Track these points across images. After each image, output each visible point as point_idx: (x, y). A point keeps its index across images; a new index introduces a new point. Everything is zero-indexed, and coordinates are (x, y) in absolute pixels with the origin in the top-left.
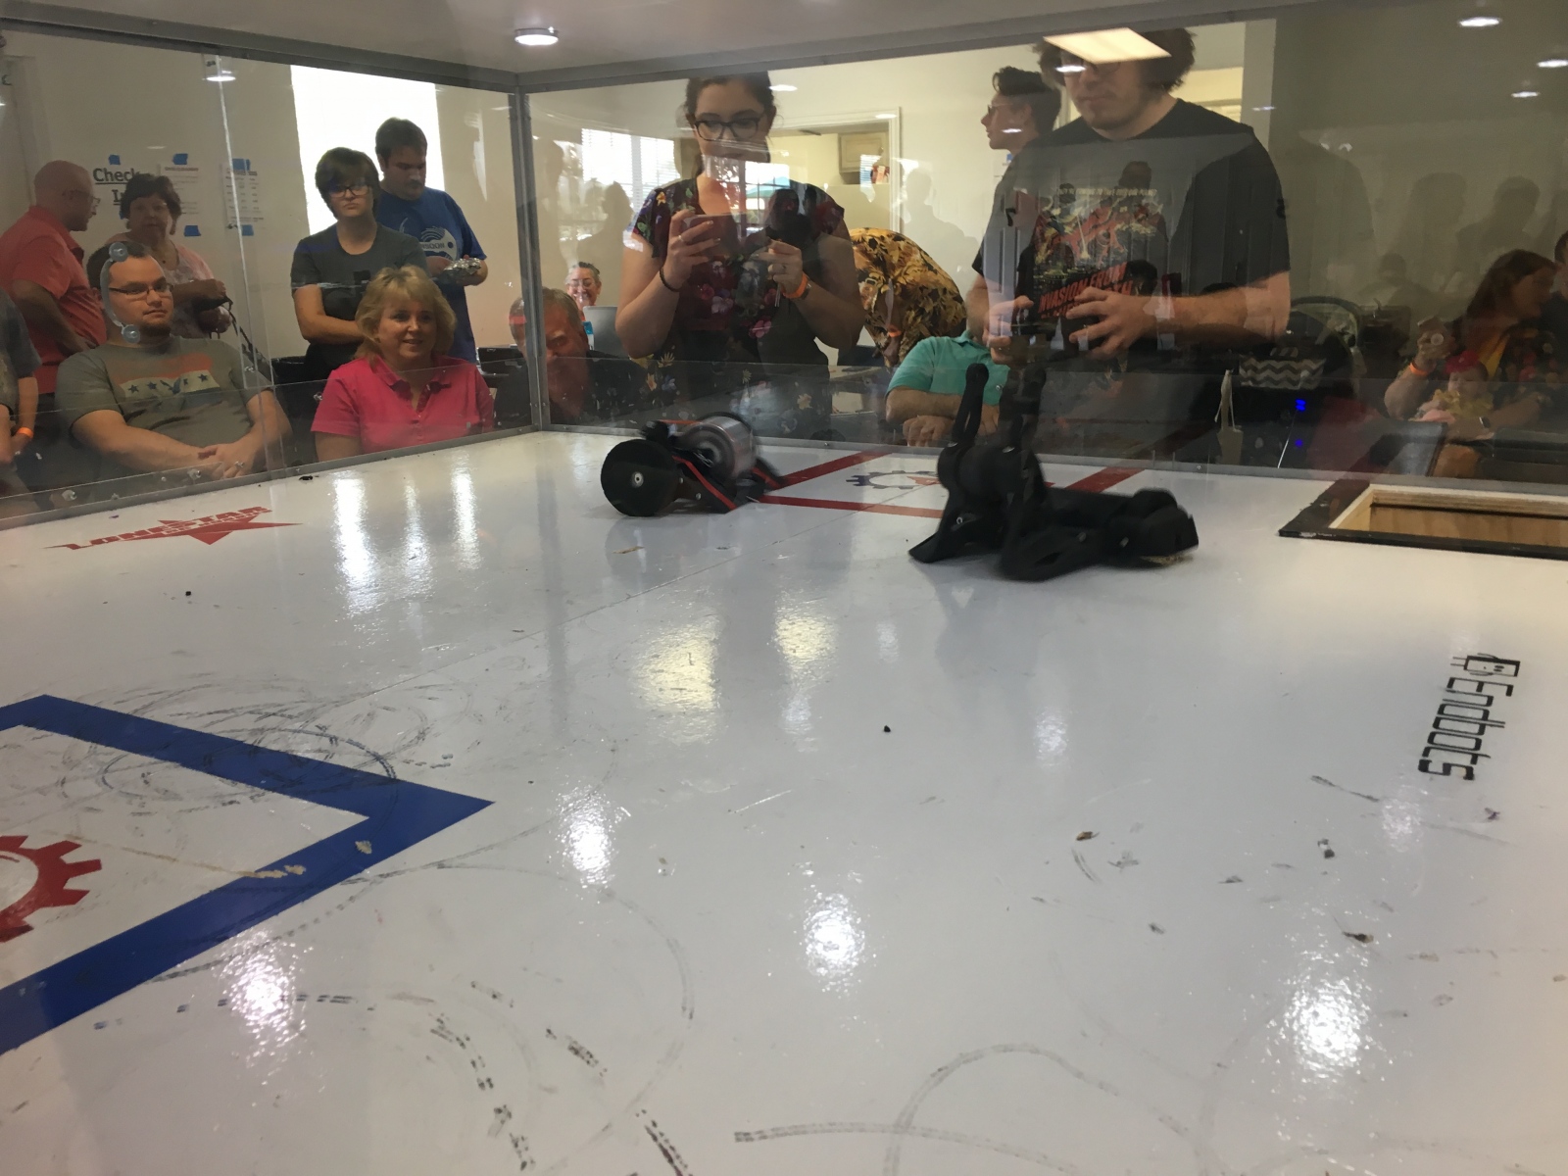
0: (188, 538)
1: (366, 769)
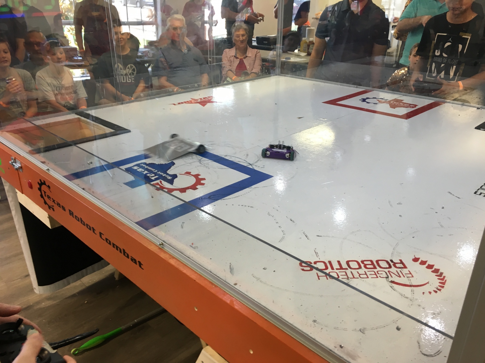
0: (198, 104)
1: (248, 167)
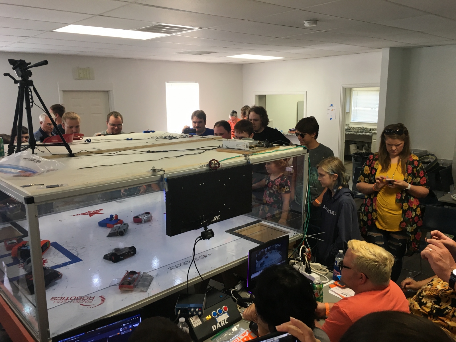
1: (76, 255)
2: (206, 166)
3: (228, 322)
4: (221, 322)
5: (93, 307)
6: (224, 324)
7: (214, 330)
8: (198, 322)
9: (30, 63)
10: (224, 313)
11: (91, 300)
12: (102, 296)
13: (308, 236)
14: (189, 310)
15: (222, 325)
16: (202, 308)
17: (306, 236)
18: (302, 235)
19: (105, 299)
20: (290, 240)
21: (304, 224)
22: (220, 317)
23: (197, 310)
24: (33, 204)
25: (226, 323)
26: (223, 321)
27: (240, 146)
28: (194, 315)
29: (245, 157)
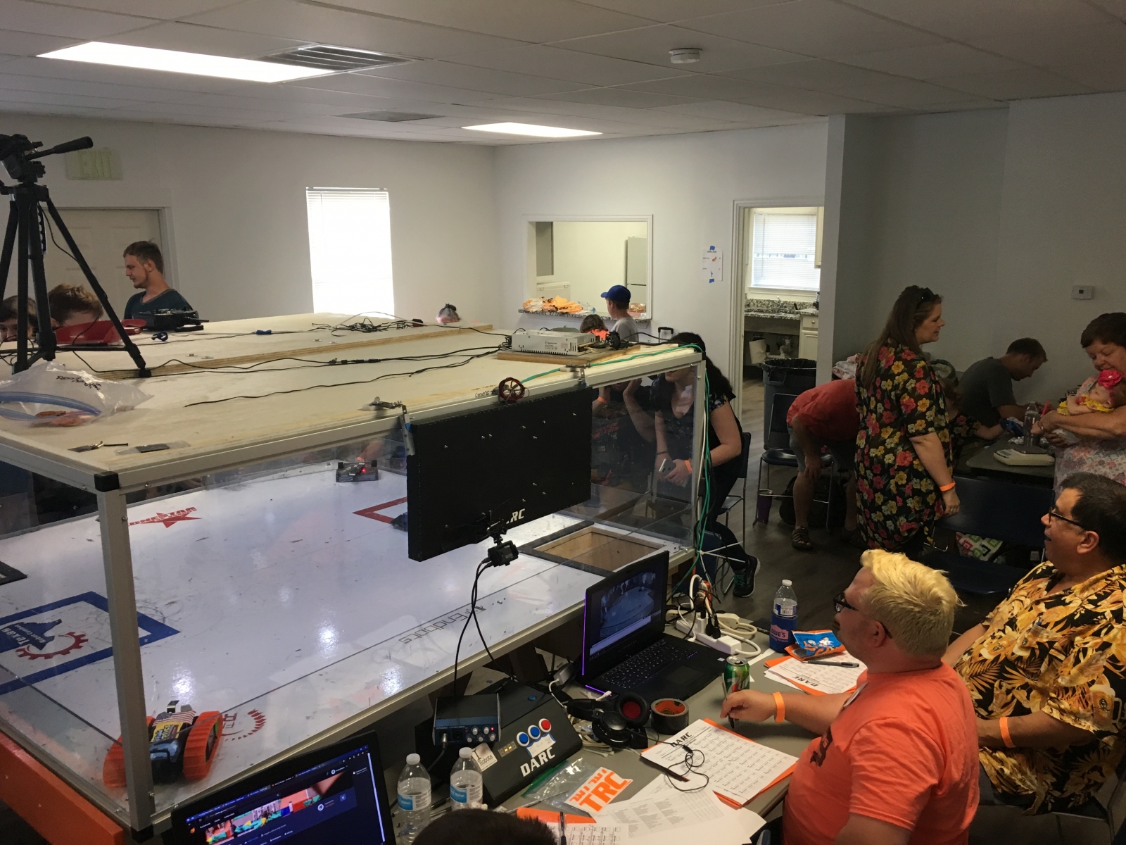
0: (162, 524)
1: (159, 621)
2: (490, 393)
3: (554, 756)
4: (540, 756)
5: (239, 738)
6: (546, 760)
7: (525, 774)
8: (490, 758)
9: (40, 144)
10: (544, 734)
11: (231, 723)
12: (254, 711)
13: (707, 553)
14: (467, 731)
15: (542, 763)
16: (496, 726)
17: (701, 552)
18: (693, 550)
19: (264, 718)
20: (670, 561)
21: (697, 524)
22: (535, 744)
23: (486, 730)
24: (116, 491)
25: (551, 757)
26: (544, 754)
27: (554, 345)
28: (480, 743)
29: (572, 371)
